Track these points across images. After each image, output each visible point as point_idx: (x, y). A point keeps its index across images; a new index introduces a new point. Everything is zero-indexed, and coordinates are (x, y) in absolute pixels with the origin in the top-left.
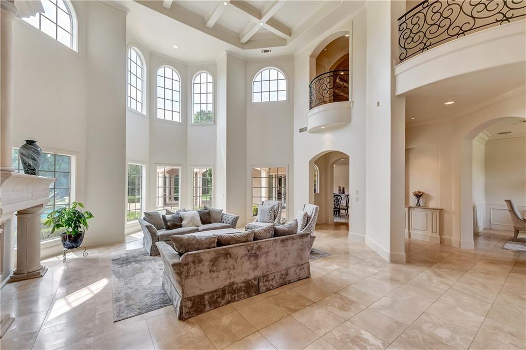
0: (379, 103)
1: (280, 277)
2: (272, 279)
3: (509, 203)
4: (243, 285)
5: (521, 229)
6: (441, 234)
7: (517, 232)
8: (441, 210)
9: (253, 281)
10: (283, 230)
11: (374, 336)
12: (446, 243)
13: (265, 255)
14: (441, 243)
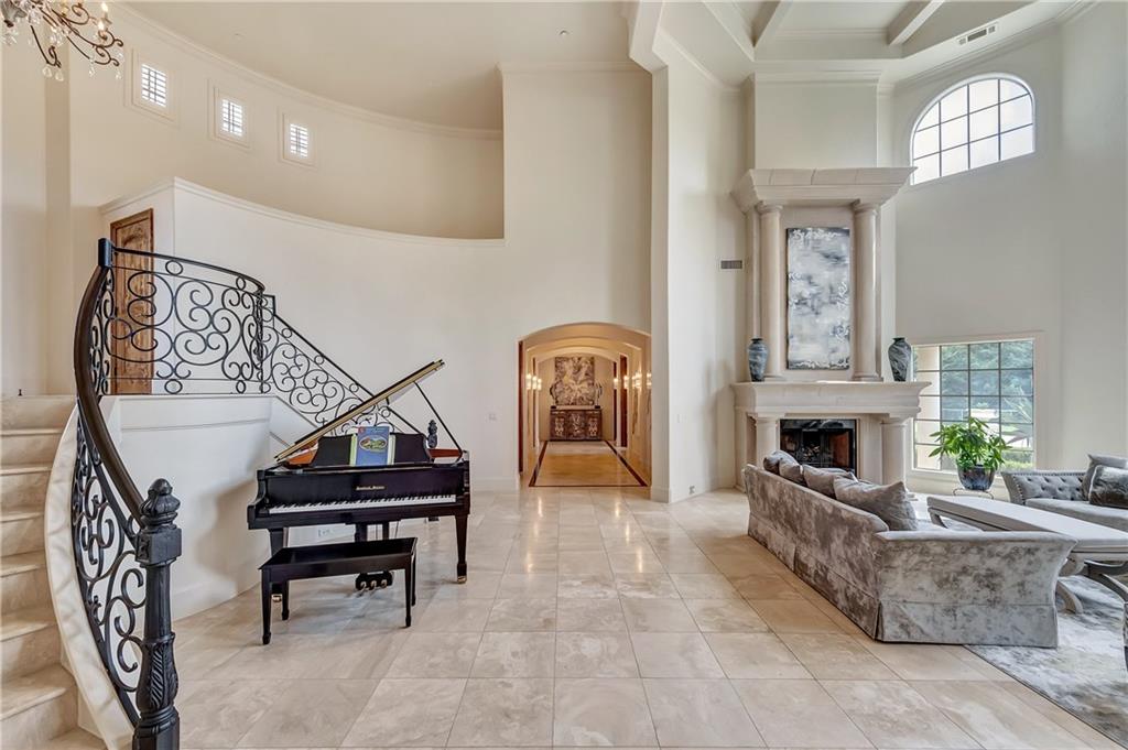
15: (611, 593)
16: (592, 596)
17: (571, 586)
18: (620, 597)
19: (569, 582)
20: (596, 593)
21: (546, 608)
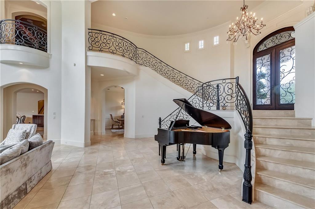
0: (75, 64)
1: (38, 176)
2: (34, 180)
3: (111, 115)
4: (16, 193)
5: (114, 124)
6: (94, 131)
7: (113, 126)
8: (94, 120)
9: (22, 186)
10: (37, 142)
11: (109, 169)
12: (96, 134)
13: (31, 162)
14: (94, 135)
15: (117, 169)
16: (123, 168)
17: (130, 169)
18: (114, 169)
19: (131, 171)
20: (122, 169)
21: (135, 163)
